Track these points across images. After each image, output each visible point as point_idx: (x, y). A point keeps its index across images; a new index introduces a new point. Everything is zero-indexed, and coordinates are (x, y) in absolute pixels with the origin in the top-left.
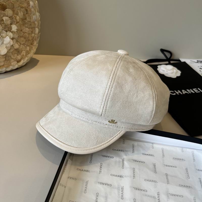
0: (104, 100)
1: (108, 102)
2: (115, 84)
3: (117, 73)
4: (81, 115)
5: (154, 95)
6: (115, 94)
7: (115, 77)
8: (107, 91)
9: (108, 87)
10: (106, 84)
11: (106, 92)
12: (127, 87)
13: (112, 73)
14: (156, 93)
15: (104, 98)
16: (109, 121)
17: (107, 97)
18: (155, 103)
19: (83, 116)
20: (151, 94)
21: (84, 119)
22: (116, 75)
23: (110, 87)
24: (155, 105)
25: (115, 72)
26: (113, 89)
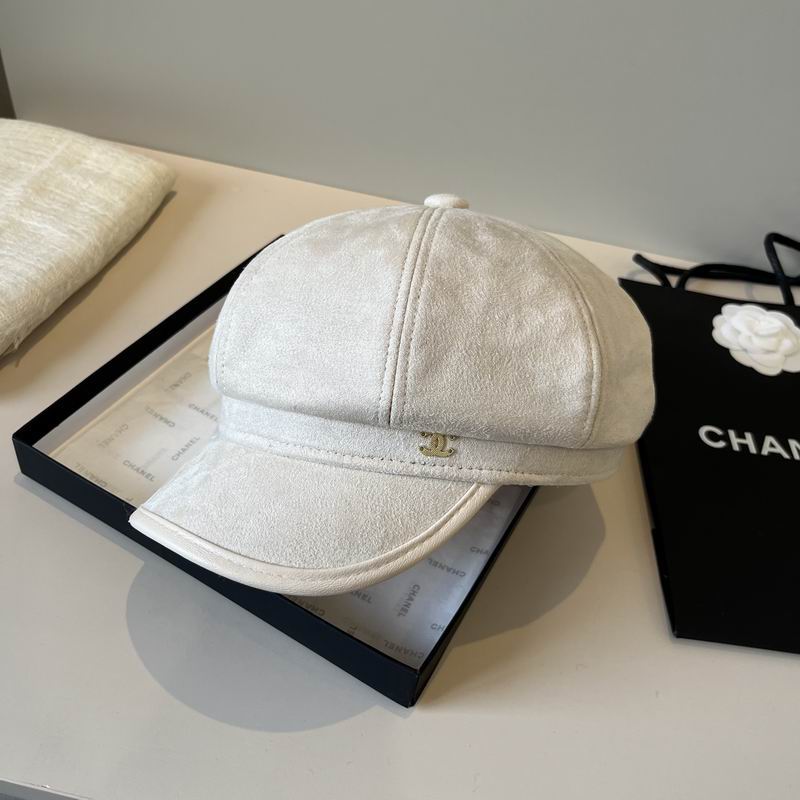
0: (392, 349)
1: (407, 354)
2: (426, 282)
3: (427, 250)
4: (307, 441)
5: (586, 317)
6: (431, 322)
7: (424, 262)
8: (398, 312)
9: (401, 298)
10: (393, 287)
11: (397, 319)
12: (477, 292)
13: (411, 252)
14: (591, 308)
15: (393, 341)
16: (422, 449)
17: (403, 338)
18: (593, 345)
19: (316, 443)
20: (574, 312)
21: (322, 455)
22: (426, 254)
23: (411, 297)
24: (594, 352)
25: (423, 245)
26: (420, 302)
